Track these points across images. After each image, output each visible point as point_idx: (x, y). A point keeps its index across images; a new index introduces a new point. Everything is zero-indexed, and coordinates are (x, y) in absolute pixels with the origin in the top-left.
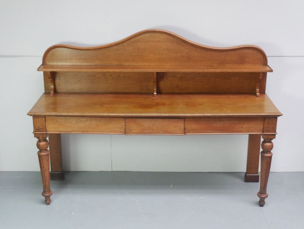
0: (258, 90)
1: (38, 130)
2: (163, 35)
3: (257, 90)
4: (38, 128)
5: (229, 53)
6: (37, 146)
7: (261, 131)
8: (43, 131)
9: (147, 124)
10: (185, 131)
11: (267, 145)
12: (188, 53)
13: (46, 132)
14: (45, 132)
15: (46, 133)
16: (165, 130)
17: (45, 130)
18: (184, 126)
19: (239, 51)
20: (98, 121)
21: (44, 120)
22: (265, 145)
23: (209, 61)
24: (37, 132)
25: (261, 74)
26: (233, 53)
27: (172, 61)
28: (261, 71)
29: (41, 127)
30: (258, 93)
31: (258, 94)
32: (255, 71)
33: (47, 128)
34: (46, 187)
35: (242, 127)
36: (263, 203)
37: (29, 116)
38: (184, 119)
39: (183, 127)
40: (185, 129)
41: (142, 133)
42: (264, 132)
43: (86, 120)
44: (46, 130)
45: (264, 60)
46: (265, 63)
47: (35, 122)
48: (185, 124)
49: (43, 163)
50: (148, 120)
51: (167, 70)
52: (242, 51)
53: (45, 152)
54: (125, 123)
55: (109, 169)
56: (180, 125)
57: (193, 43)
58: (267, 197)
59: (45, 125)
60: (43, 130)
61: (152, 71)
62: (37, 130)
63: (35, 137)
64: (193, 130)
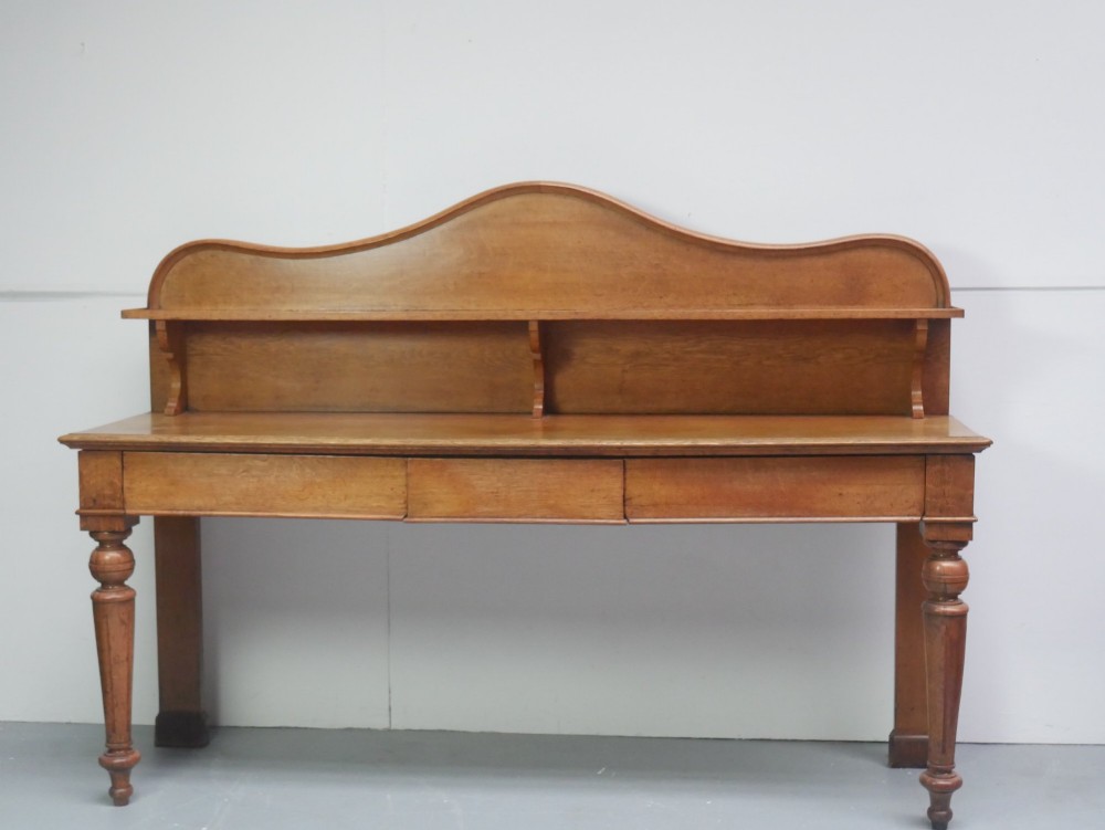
0: (917, 394)
1: (95, 501)
3: (913, 393)
4: (94, 495)
5: (806, 262)
6: (90, 567)
7: (914, 510)
8: (114, 508)
9: (485, 479)
10: (628, 510)
11: (943, 568)
12: (657, 266)
13: (124, 509)
14: (120, 509)
15: (121, 512)
16: (552, 502)
17: (118, 504)
18: (625, 490)
19: (841, 257)
20: (308, 470)
21: (119, 464)
22: (938, 568)
23: (735, 294)
24: (90, 508)
26: (820, 262)
28: (920, 312)
29: (108, 492)
30: (917, 404)
31: (918, 408)
32: (897, 312)
33: (127, 495)
34: (114, 730)
35: (840, 494)
36: (944, 813)
37: (65, 447)
38: (621, 461)
39: (617, 494)
40: (627, 503)
41: (467, 514)
42: (927, 513)
43: (266, 464)
44: (124, 502)
45: (936, 287)
46: (941, 298)
47: (85, 472)
48: (628, 482)
49: (108, 634)
50: (489, 463)
52: (854, 256)
53: (117, 592)
54: (407, 475)
55: (380, 723)
56: (609, 482)
58: (958, 785)
59: (119, 484)
60: (113, 503)
61: (523, 317)
62: (91, 505)
63: (83, 529)
64: (655, 505)
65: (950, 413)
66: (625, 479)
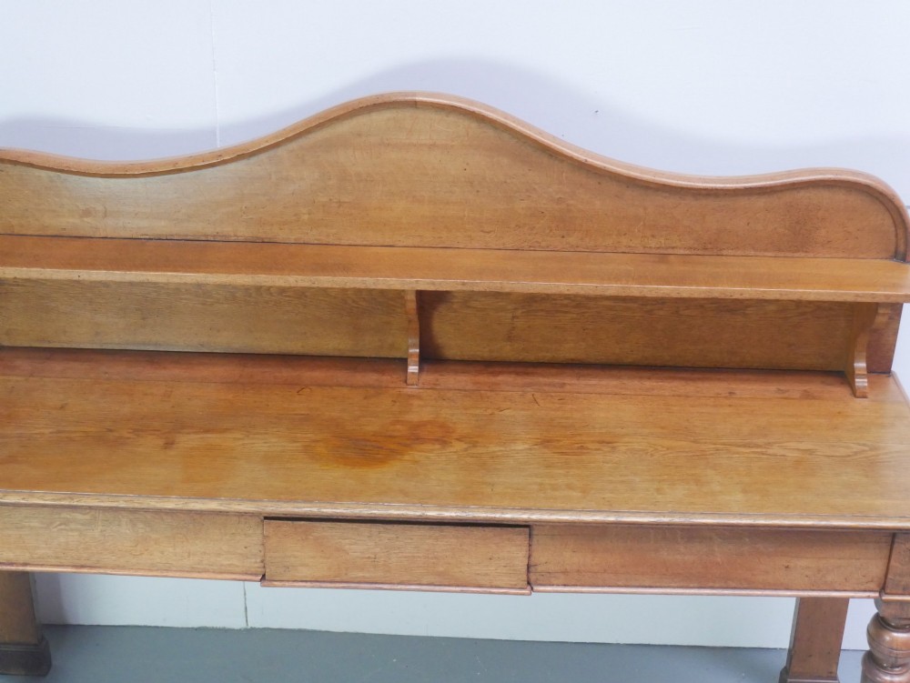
0: (861, 365)
2: (452, 118)
3: (856, 365)
5: (743, 202)
7: (872, 586)
9: (359, 544)
10: (533, 577)
11: (893, 640)
12: (560, 201)
16: (441, 569)
18: (529, 557)
19: (787, 197)
20: (141, 526)
22: (887, 638)
23: (653, 236)
25: (881, 311)
26: (761, 202)
27: (489, 232)
28: (885, 296)
30: (861, 376)
31: (861, 382)
32: (857, 296)
35: (787, 567)
38: (527, 530)
39: (521, 563)
40: (532, 569)
41: (338, 579)
42: (887, 590)
43: (87, 517)
45: (897, 235)
46: (902, 248)
48: (534, 547)
50: (363, 528)
51: (464, 284)
52: (802, 195)
54: (265, 537)
55: (237, 623)
56: (514, 551)
57: (582, 158)
61: (398, 287)
64: (565, 572)
65: (894, 368)
66: (530, 545)
